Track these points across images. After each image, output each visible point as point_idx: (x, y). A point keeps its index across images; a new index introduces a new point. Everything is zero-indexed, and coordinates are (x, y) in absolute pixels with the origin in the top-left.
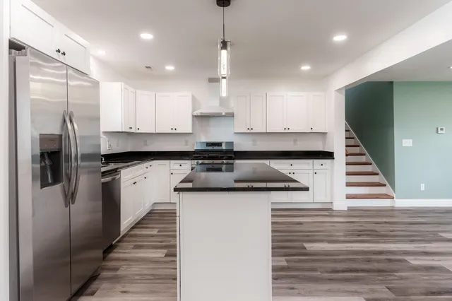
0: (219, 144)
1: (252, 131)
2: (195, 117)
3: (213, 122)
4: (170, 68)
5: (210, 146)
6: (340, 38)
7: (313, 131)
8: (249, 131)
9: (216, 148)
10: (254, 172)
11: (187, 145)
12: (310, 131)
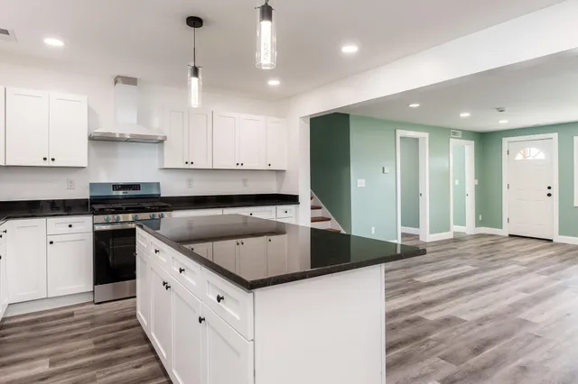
0: (136, 187)
1: (192, 166)
2: (93, 139)
3: (122, 149)
4: (54, 42)
5: (119, 189)
6: (350, 49)
7: (271, 168)
8: (187, 166)
9: (131, 193)
10: (190, 228)
11: (71, 188)
12: (268, 168)
